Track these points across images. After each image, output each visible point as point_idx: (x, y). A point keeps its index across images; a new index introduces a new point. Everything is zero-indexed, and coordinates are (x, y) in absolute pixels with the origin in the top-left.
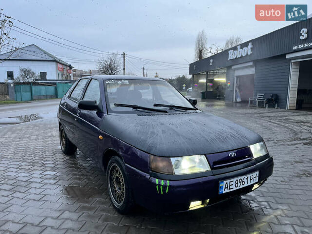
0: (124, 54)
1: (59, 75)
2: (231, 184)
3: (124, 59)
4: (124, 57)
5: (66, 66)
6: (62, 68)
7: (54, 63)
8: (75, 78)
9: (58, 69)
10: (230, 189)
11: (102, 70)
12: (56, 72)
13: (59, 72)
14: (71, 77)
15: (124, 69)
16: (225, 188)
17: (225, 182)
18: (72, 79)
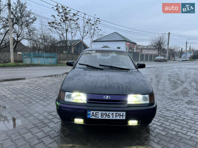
0: (169, 33)
1: (127, 48)
2: (97, 114)
3: (169, 37)
4: (169, 35)
5: (132, 43)
6: (129, 45)
7: (125, 42)
8: (137, 50)
9: (126, 45)
10: (96, 117)
11: (153, 45)
12: (126, 47)
13: (127, 47)
14: (134, 49)
15: (168, 44)
16: (92, 115)
17: (92, 112)
18: (135, 51)
